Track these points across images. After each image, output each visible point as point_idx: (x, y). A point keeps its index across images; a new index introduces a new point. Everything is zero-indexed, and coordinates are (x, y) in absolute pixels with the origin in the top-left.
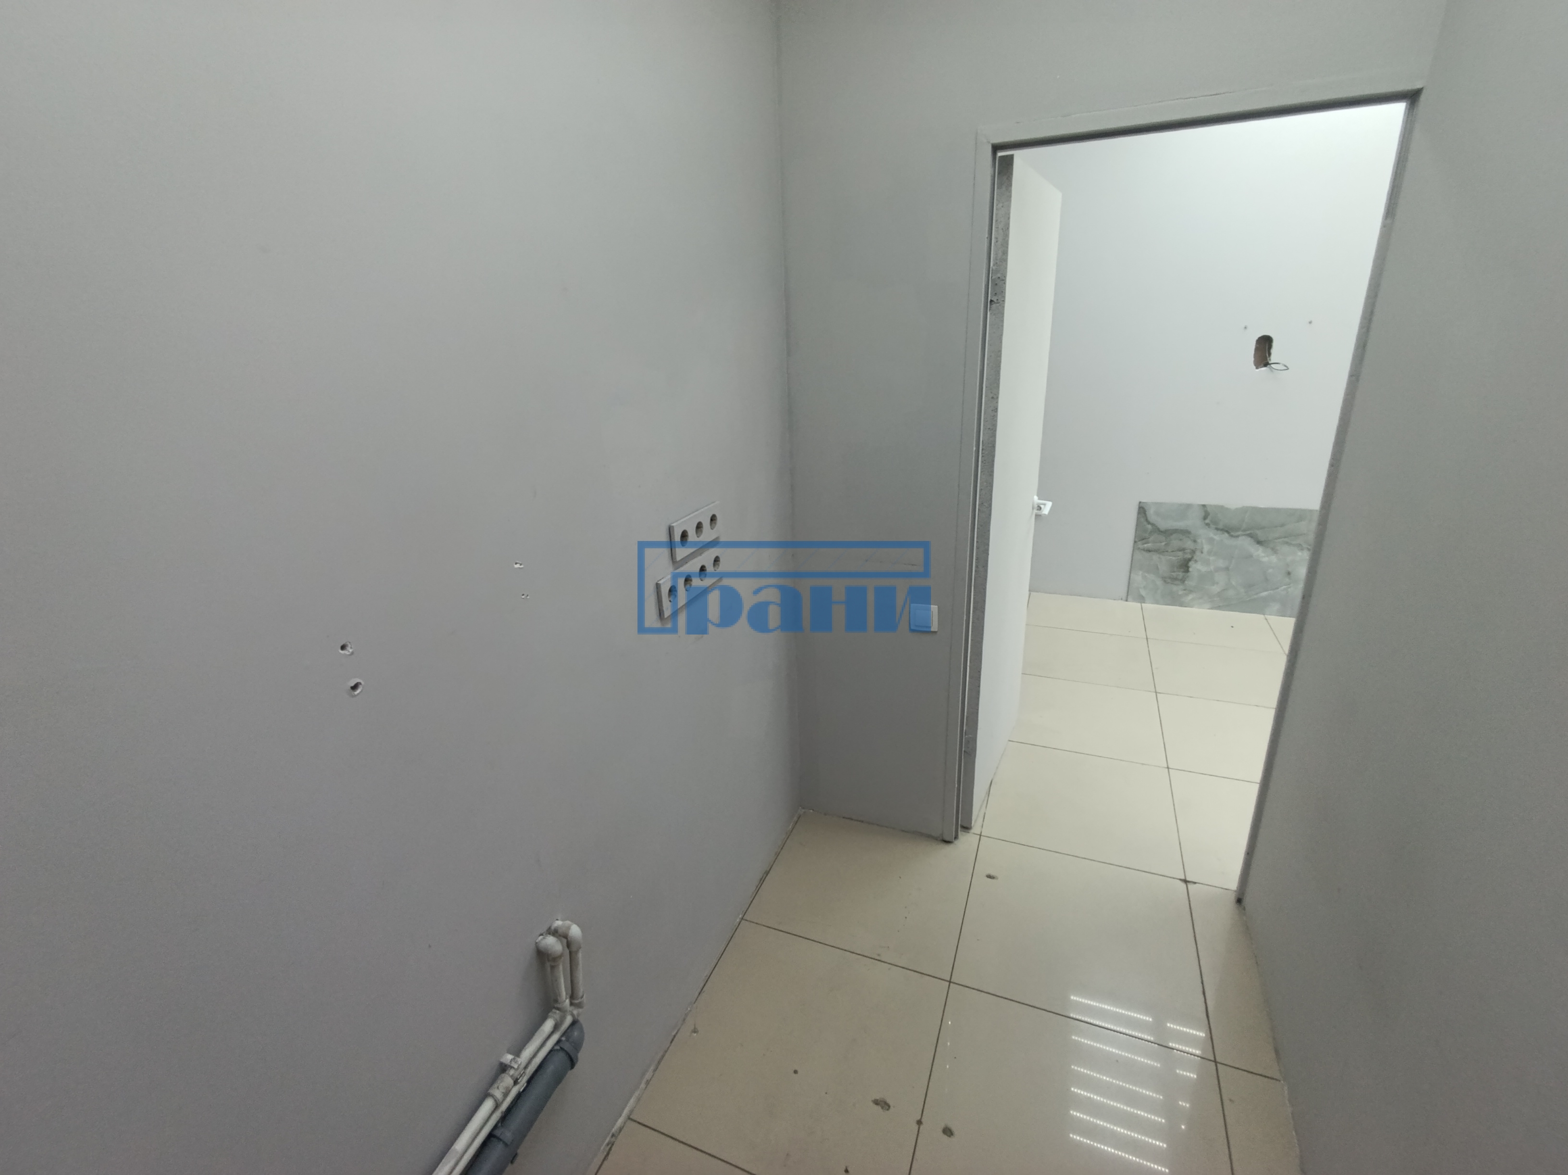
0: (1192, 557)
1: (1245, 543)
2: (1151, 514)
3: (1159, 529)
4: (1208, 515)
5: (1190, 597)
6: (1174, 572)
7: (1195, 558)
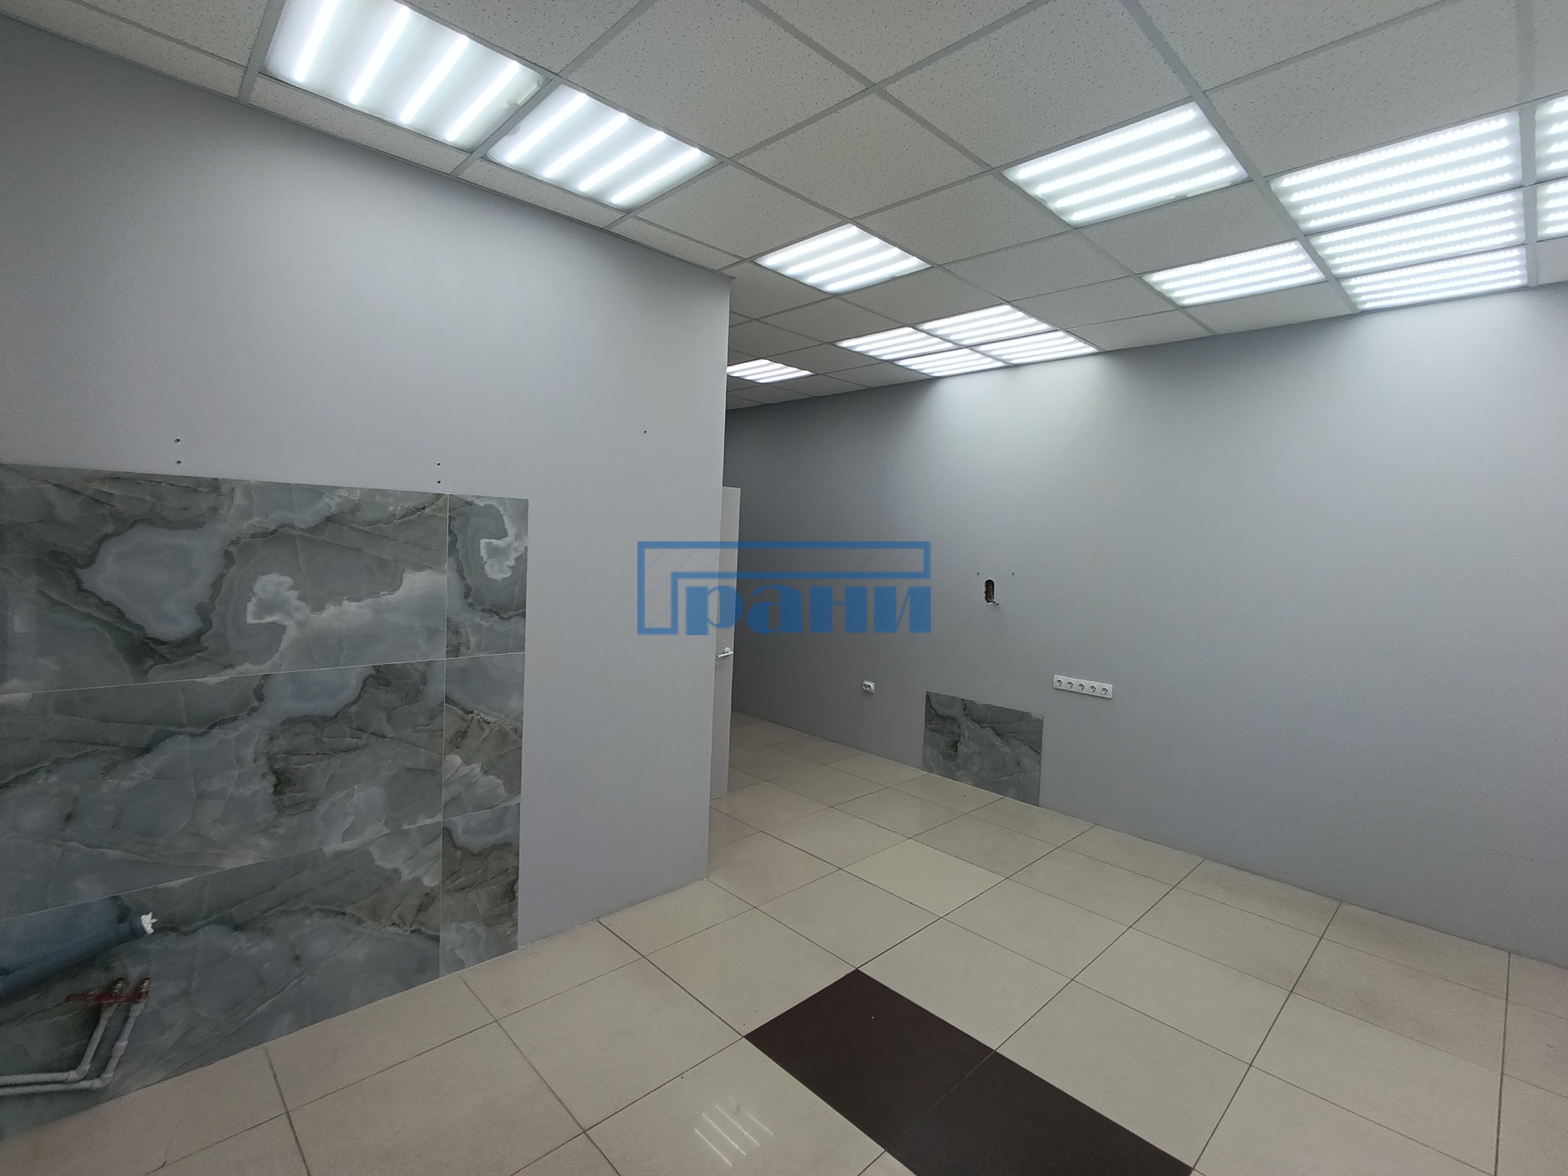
0: (959, 740)
1: (989, 733)
2: (933, 700)
3: (938, 715)
4: (967, 706)
5: (960, 773)
6: (948, 750)
7: (961, 741)
